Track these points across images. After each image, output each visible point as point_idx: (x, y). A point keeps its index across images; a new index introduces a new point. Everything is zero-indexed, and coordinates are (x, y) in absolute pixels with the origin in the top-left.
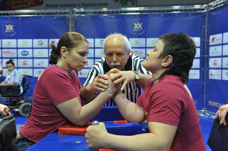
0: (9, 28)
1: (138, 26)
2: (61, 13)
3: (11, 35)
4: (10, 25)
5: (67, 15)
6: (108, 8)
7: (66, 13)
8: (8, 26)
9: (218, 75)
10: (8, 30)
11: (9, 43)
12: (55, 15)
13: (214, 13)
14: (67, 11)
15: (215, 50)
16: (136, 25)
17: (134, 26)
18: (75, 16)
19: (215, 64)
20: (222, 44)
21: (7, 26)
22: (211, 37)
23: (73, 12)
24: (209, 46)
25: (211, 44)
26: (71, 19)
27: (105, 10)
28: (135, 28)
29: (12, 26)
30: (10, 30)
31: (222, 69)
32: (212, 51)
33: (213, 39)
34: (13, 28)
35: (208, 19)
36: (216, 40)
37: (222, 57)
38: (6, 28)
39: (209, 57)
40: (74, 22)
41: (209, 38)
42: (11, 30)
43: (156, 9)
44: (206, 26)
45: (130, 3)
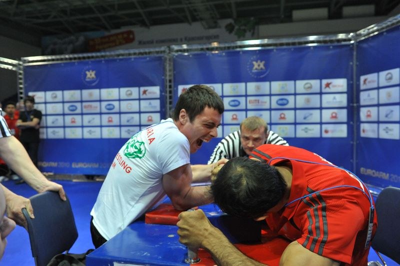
0: (91, 75)
1: (259, 66)
2: (157, 52)
3: (94, 84)
4: (91, 71)
5: (162, 55)
6: (219, 43)
7: (161, 52)
8: (89, 71)
9: (373, 131)
10: (89, 78)
11: (91, 95)
12: (148, 56)
13: (365, 45)
14: (163, 49)
15: (369, 96)
16: (256, 65)
17: (253, 65)
18: (174, 55)
19: (369, 116)
20: (378, 88)
21: (87, 73)
22: (362, 78)
23: (171, 50)
24: (359, 91)
25: (362, 87)
26: (168, 59)
27: (215, 44)
28: (255, 68)
29: (94, 72)
30: (91, 77)
31: (378, 122)
32: (364, 98)
33: (365, 80)
34: (96, 74)
35: (357, 53)
36: (369, 82)
37: (378, 105)
38: (86, 75)
39: (359, 107)
40: (172, 63)
41: (358, 80)
42: (93, 78)
43: (285, 41)
44: (354, 63)
45: (248, 34)
